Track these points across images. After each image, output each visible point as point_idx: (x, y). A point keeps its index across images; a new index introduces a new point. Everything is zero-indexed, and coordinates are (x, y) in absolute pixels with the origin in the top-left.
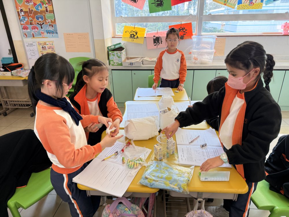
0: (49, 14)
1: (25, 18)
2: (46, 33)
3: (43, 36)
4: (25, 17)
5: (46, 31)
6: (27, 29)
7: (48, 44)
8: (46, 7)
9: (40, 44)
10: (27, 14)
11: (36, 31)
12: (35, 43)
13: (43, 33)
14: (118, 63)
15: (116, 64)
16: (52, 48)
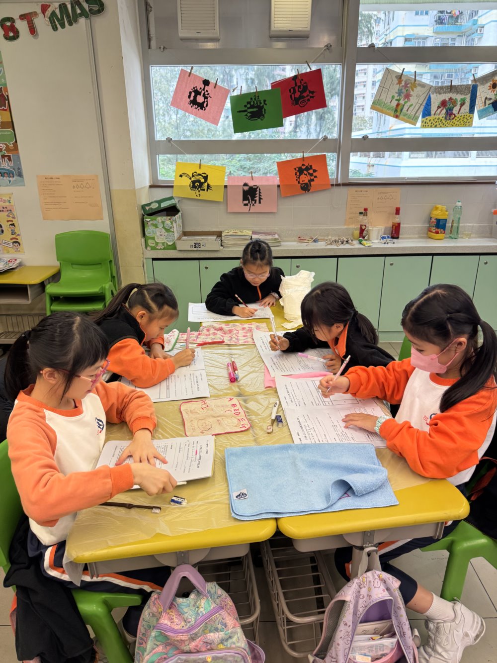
0: (1, 132)
14: (165, 244)
15: (160, 246)
16: (8, 211)
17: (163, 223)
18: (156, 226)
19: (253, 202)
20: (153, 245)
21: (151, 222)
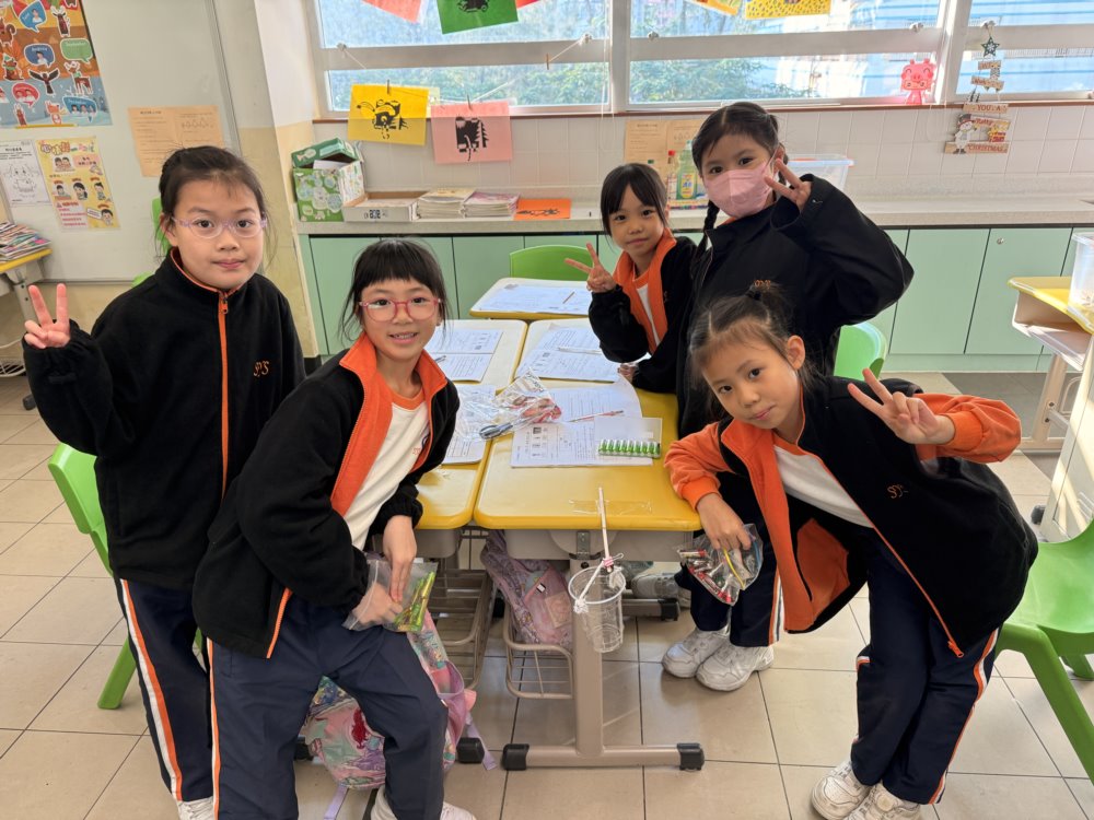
0: (71, 42)
2: (65, 109)
3: (58, 122)
5: (66, 99)
7: (78, 147)
8: (60, 17)
9: (46, 148)
11: (31, 103)
12: (28, 144)
13: (55, 110)
14: (329, 212)
16: (90, 163)
19: (474, 145)
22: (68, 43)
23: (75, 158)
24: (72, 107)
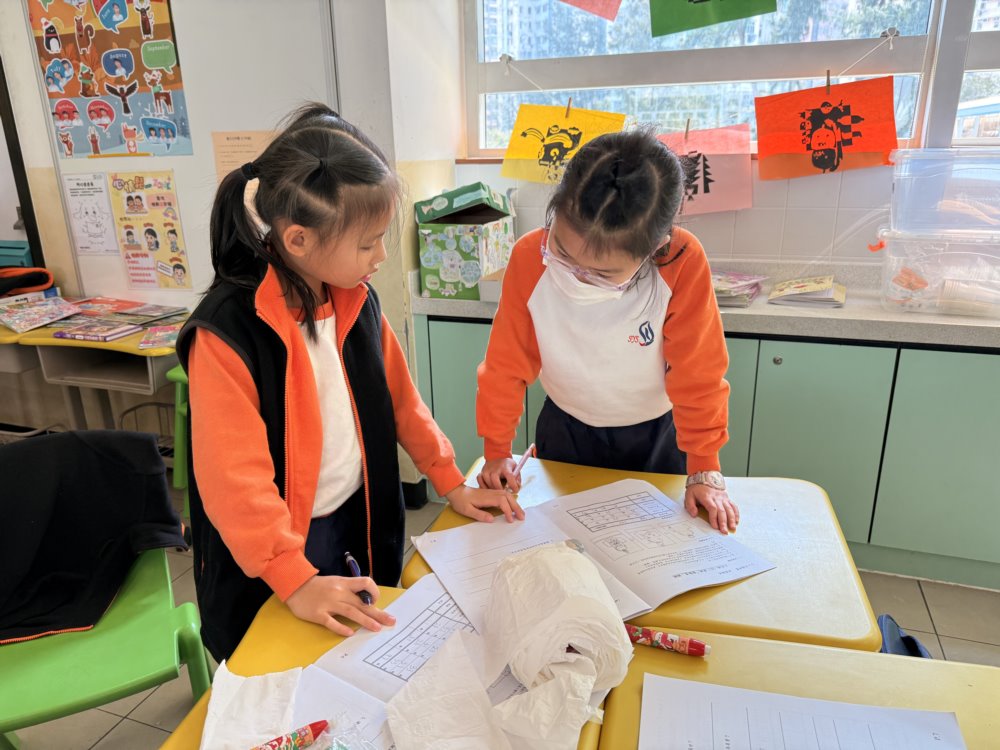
0: (153, 45)
1: (66, 66)
2: (142, 133)
3: (133, 150)
4: (64, 62)
5: (144, 121)
6: (71, 118)
7: (152, 183)
8: (143, 12)
9: (119, 183)
10: (70, 47)
11: (106, 126)
12: (100, 177)
14: (460, 286)
15: (450, 290)
16: (165, 204)
17: (458, 238)
18: (442, 245)
19: (690, 192)
20: (435, 288)
21: (433, 237)
22: (151, 46)
23: (148, 197)
24: (151, 130)
